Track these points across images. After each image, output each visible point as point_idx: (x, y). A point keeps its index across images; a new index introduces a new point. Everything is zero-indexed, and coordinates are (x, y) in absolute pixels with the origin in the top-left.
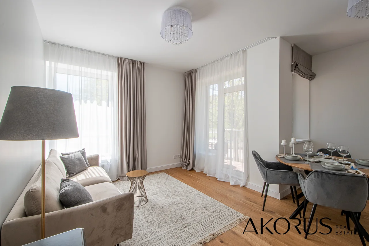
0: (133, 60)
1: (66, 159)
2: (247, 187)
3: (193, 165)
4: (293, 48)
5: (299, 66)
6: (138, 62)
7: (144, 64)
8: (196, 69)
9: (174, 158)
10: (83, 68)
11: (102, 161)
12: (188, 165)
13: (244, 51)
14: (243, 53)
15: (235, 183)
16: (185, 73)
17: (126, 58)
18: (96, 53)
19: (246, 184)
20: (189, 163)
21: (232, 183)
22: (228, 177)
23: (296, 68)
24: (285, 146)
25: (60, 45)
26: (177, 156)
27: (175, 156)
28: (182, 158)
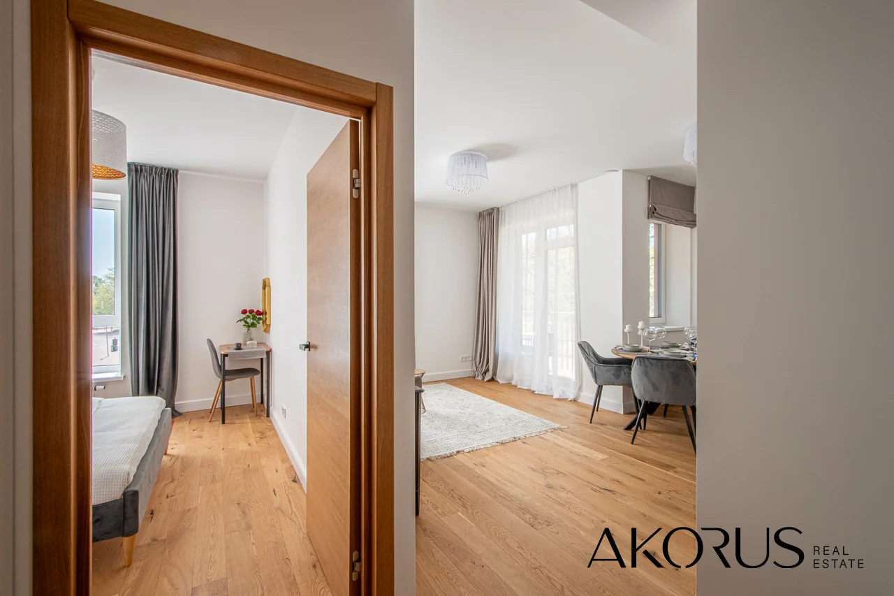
2: (579, 401)
3: (495, 373)
4: (649, 181)
5: (658, 210)
8: (498, 208)
9: (460, 361)
12: (485, 373)
13: (574, 186)
14: (571, 188)
15: (560, 396)
16: (480, 213)
19: (578, 396)
20: (488, 370)
21: (556, 396)
22: (551, 389)
23: (653, 213)
24: (629, 333)
26: (466, 358)
27: (463, 358)
28: (475, 361)
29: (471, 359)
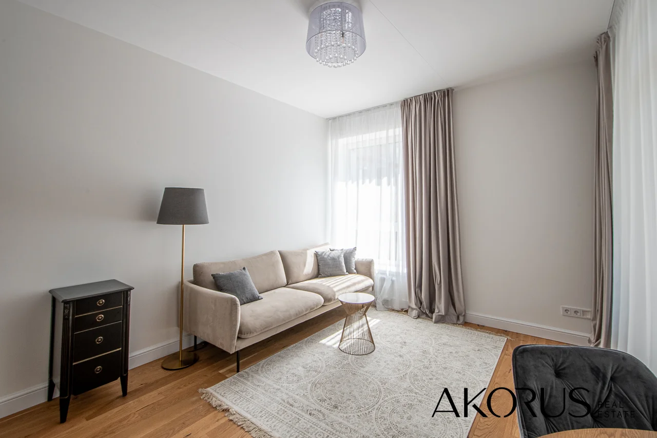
0: (425, 95)
1: (319, 255)
6: (436, 93)
7: (448, 91)
8: (607, 32)
17: (412, 98)
26: (576, 312)
27: (566, 311)
28: (594, 322)
29: (589, 316)
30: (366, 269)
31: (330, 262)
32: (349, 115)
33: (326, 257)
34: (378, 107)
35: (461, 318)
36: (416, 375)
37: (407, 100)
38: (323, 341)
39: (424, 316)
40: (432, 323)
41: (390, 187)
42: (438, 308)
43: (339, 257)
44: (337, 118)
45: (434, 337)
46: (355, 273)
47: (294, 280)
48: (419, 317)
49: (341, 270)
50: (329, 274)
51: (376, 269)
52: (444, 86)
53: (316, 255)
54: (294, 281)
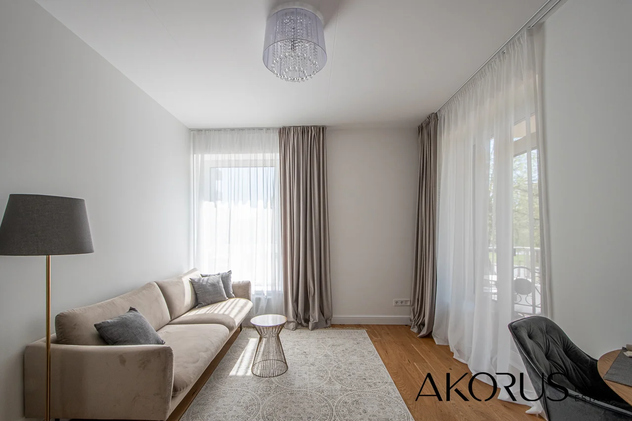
0: (303, 127)
1: (195, 282)
3: (430, 329)
6: (313, 128)
7: (323, 128)
8: (436, 113)
9: (394, 305)
10: (233, 155)
11: (255, 291)
12: (423, 325)
16: (419, 127)
17: (291, 127)
18: (249, 129)
25: (206, 130)
26: (402, 302)
27: (397, 302)
28: (413, 307)
29: (409, 304)
30: (243, 291)
31: (210, 289)
32: (219, 130)
33: (204, 283)
34: (254, 129)
35: (328, 322)
36: (338, 377)
37: (285, 128)
38: (233, 373)
39: (300, 327)
40: (310, 331)
41: (266, 209)
42: (312, 317)
43: (218, 282)
44: (203, 132)
45: (321, 342)
46: (233, 297)
47: (177, 314)
48: (296, 328)
49: (222, 296)
50: (210, 302)
51: (253, 290)
52: (319, 123)
53: (192, 282)
54: (176, 316)
